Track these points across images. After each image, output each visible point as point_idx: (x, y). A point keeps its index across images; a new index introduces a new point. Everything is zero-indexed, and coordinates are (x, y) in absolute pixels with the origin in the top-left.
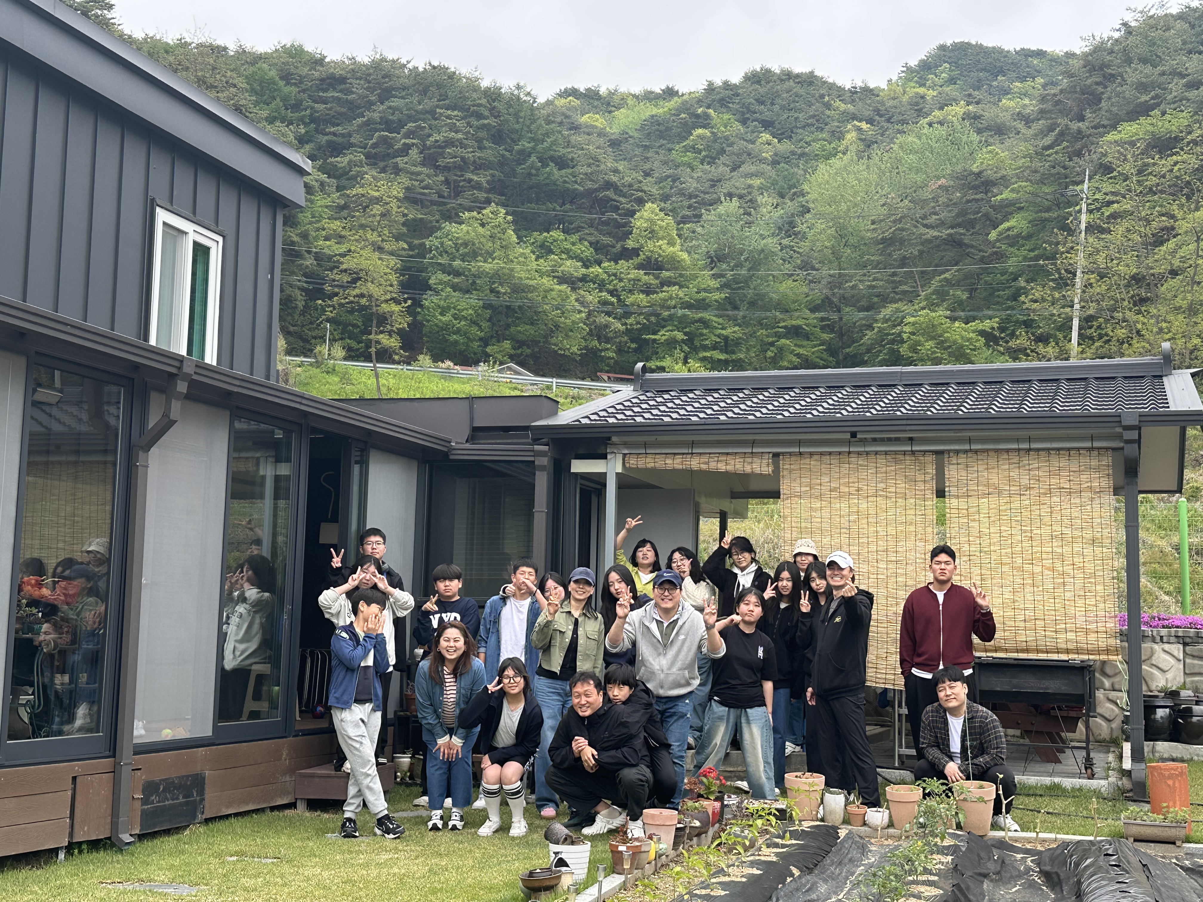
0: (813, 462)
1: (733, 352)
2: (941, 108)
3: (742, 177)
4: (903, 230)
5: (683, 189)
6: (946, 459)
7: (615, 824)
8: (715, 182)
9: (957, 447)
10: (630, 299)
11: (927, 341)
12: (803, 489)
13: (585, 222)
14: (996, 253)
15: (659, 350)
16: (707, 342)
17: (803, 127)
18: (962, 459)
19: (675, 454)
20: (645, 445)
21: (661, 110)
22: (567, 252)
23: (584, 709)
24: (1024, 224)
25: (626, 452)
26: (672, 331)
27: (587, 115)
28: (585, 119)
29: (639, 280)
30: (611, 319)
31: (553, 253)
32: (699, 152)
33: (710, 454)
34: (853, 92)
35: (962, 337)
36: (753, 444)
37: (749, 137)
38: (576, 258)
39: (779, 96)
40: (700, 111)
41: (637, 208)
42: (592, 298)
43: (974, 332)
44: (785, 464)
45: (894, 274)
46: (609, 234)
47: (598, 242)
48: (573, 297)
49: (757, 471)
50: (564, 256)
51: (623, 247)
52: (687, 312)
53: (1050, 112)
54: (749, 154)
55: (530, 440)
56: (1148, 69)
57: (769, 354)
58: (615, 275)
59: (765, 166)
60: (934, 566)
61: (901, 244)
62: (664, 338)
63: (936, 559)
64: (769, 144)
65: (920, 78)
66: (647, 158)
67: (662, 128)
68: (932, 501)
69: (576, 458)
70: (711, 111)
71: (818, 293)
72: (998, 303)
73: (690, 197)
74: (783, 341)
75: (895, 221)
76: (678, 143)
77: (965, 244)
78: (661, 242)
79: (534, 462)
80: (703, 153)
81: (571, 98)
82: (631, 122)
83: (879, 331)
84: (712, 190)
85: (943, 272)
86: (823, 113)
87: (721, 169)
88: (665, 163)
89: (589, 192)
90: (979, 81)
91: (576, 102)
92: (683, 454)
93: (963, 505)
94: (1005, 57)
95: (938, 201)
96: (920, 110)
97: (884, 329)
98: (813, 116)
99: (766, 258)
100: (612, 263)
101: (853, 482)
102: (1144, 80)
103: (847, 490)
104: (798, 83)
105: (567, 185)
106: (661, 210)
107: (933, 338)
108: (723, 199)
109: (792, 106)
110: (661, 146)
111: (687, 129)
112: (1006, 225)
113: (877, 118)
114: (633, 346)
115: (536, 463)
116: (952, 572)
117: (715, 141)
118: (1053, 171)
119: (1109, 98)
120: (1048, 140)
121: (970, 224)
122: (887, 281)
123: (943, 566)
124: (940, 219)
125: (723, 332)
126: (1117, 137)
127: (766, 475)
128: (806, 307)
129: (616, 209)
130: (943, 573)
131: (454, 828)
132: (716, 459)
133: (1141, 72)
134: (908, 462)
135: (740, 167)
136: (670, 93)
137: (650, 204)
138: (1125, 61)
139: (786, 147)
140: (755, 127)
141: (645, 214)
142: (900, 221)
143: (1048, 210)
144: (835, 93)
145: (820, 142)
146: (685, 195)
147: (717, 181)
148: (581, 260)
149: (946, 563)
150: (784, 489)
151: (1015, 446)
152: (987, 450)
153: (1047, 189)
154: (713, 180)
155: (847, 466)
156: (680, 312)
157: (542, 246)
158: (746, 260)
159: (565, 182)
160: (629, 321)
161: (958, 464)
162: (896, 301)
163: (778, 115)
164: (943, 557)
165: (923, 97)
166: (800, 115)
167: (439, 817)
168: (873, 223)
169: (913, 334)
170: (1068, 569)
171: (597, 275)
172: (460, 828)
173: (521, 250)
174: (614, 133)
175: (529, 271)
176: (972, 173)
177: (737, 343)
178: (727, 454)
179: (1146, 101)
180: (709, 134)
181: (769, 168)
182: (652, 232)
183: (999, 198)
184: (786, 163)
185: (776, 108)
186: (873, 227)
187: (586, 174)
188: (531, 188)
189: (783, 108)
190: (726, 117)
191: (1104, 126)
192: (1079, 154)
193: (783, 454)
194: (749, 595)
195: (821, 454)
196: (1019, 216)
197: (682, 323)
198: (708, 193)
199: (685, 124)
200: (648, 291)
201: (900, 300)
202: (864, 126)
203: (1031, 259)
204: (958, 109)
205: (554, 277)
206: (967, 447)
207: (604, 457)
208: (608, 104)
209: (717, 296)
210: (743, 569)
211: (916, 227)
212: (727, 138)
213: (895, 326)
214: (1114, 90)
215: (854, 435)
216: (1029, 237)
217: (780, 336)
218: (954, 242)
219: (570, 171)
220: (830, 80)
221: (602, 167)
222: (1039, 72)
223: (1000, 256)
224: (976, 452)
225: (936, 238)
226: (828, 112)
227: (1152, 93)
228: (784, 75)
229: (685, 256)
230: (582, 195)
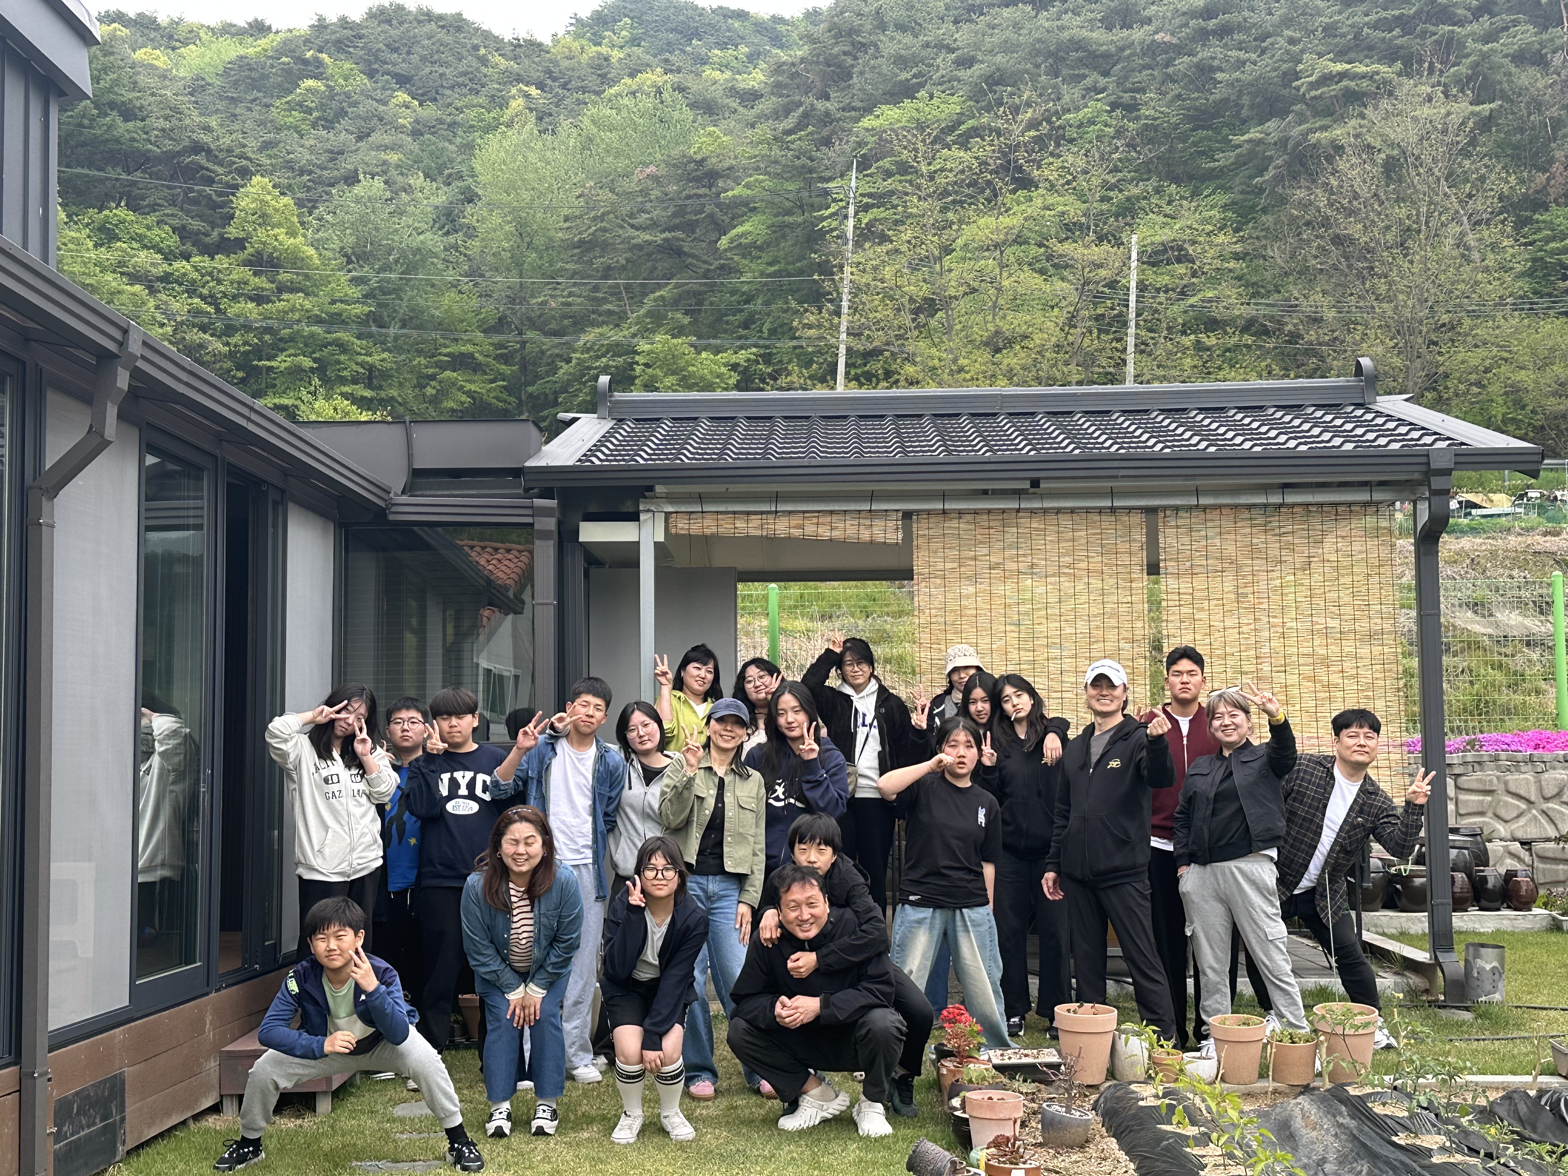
0: (964, 526)
1: (380, 388)
2: (632, 75)
3: (372, 149)
4: (604, 230)
5: (291, 161)
6: (1160, 520)
7: (831, 1111)
8: (336, 154)
9: (1178, 502)
10: (234, 309)
11: (666, 375)
12: (949, 565)
13: (165, 199)
14: (722, 267)
15: (277, 382)
16: (345, 373)
17: (452, 88)
18: (1184, 519)
19: (748, 513)
20: (701, 498)
21: (253, 49)
22: (139, 238)
23: (806, 926)
24: (762, 230)
25: (670, 509)
26: (295, 355)
27: (143, 50)
28: (140, 55)
29: (246, 283)
30: (207, 336)
31: (119, 240)
32: (309, 111)
33: (804, 512)
34: (516, 45)
35: (711, 372)
36: (872, 497)
37: (379, 95)
38: (153, 247)
39: (419, 42)
40: (309, 54)
41: (240, 181)
42: (180, 305)
43: (725, 365)
44: (920, 528)
45: (596, 288)
46: (200, 217)
47: (184, 227)
48: (152, 303)
49: (880, 538)
50: (135, 245)
51: (221, 236)
52: (317, 329)
53: (786, 86)
54: (381, 119)
55: (521, 491)
56: (908, 39)
57: (429, 391)
58: (210, 274)
59: (403, 136)
60: (1172, 679)
61: (603, 250)
62: (283, 365)
63: (1175, 668)
64: (407, 107)
65: (594, 34)
66: (235, 115)
67: (255, 75)
68: (1142, 581)
69: (586, 519)
70: (324, 56)
71: (490, 310)
72: (725, 331)
73: (302, 172)
74: (448, 373)
75: (595, 218)
76: (279, 97)
77: (685, 254)
78: (276, 231)
79: (532, 525)
80: (315, 114)
81: (116, 25)
82: (209, 64)
83: (578, 364)
84: (331, 165)
85: (659, 287)
86: (478, 70)
87: (341, 137)
88: (261, 123)
89: (170, 156)
90: (669, 44)
91: (125, 32)
92: (762, 513)
93: (1185, 587)
94: (700, 15)
95: (647, 194)
96: (603, 76)
97: (584, 361)
98: (465, 74)
99: (423, 260)
100: (207, 258)
101: (1024, 555)
102: (903, 52)
103: (1014, 566)
104: (443, 27)
105: (136, 144)
106: (274, 187)
107: (674, 373)
108: (361, 177)
109: (436, 57)
110: (255, 100)
111: (291, 79)
112: (739, 230)
113: (549, 82)
114: (240, 374)
115: (536, 527)
116: (1199, 687)
117: (332, 98)
118: (797, 162)
119: (862, 73)
120: (789, 122)
121: (690, 227)
122: (587, 298)
123: (1185, 678)
124: (651, 219)
125: (369, 359)
126: (876, 123)
127: (891, 545)
128: (478, 327)
129: (210, 181)
130: (1185, 690)
131: (540, 1132)
132: (815, 520)
133: (900, 42)
134: (1105, 525)
135: (369, 135)
136: (259, 28)
137: (259, 178)
138: (878, 27)
139: (430, 112)
140: (387, 82)
141: (252, 190)
142: (602, 218)
143: (789, 213)
144: (493, 44)
145: (475, 110)
146: (292, 169)
147: (339, 153)
148: (159, 251)
149: (1190, 673)
150: (919, 565)
151: (1261, 500)
152: (1220, 507)
153: (791, 186)
154: (331, 152)
155: (1014, 530)
156: (307, 330)
157: (102, 229)
158: (397, 261)
159: (133, 140)
160: (233, 340)
161: (1177, 527)
162: (600, 325)
163: (417, 68)
164: (1185, 665)
165: (606, 59)
166: (448, 71)
167: (504, 1115)
168: (566, 220)
169: (647, 365)
170: (1336, 678)
171: (185, 274)
172: (551, 1131)
173: (73, 234)
174: (184, 78)
175: (85, 263)
176: (692, 160)
177: (385, 375)
178: (832, 512)
179: (907, 80)
180: (323, 88)
181: (409, 139)
182: (264, 216)
183: (730, 194)
184: (433, 134)
185: (415, 58)
186: (568, 224)
187: (163, 130)
188: (83, 144)
189: (423, 59)
190: (347, 65)
191: (854, 109)
192: (827, 142)
193: (918, 512)
194: (955, 732)
195: (976, 512)
196: (756, 218)
197: (310, 345)
198: (326, 169)
199: (287, 72)
200: (259, 299)
201: (604, 323)
202: (534, 91)
203: (769, 275)
204: (653, 77)
205: (122, 274)
206: (1193, 501)
207: (634, 517)
208: (171, 37)
209: (358, 309)
210: (858, 688)
211: (622, 227)
212: (348, 95)
213: (598, 357)
214: (866, 64)
215: (1035, 483)
216: (767, 244)
217: (443, 367)
218: (672, 250)
219: (140, 124)
220: (485, 27)
221: (187, 121)
222: (742, 38)
223: (728, 270)
224: (1205, 509)
225: (649, 243)
226: (484, 70)
227: (915, 70)
228: (423, 14)
229: (311, 251)
230: (158, 160)
